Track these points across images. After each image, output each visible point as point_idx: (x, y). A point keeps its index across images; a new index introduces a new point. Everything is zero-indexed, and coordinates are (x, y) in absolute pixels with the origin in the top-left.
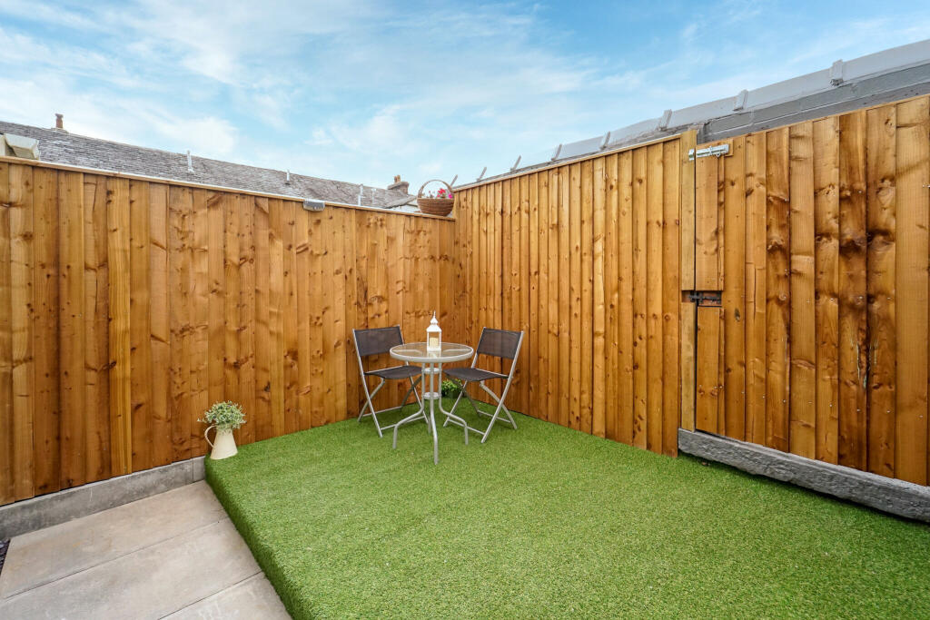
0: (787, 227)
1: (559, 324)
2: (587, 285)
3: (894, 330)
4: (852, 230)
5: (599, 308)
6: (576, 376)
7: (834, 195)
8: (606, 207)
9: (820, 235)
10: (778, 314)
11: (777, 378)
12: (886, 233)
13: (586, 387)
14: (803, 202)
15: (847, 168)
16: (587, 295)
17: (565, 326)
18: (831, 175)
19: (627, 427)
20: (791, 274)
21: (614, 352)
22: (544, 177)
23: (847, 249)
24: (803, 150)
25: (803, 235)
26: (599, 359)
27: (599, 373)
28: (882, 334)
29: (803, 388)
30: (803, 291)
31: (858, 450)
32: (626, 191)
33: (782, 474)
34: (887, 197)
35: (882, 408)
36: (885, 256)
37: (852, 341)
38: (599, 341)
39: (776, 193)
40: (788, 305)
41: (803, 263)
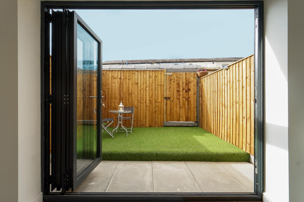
0: (179, 87)
1: (138, 105)
2: (145, 96)
3: (191, 102)
4: (187, 89)
5: (148, 101)
6: (142, 116)
7: (184, 84)
8: (149, 81)
9: (183, 89)
10: (178, 100)
11: (178, 110)
12: (190, 89)
13: (144, 118)
14: (181, 84)
15: (186, 80)
16: (144, 99)
17: (139, 105)
18: (184, 81)
19: (154, 124)
20: (180, 95)
21: (151, 110)
22: (134, 72)
23: (186, 91)
24: (181, 77)
25: (181, 89)
26: (148, 112)
27: (147, 114)
28: (190, 103)
29: (181, 112)
30: (181, 97)
31: (187, 119)
32: (154, 78)
33: (179, 125)
34: (190, 85)
35: (190, 113)
36: (190, 93)
37: (186, 104)
38: (148, 108)
39: (178, 82)
40: (179, 99)
41: (181, 93)
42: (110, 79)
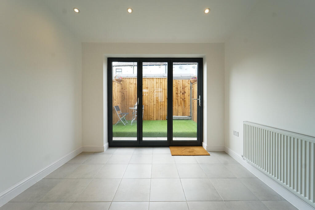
0: (178, 91)
1: (148, 104)
2: (153, 97)
3: (186, 102)
4: (183, 92)
5: (155, 101)
6: (151, 112)
7: (181, 88)
8: (156, 86)
9: (180, 92)
10: (177, 100)
11: (177, 108)
12: (185, 92)
13: (153, 113)
14: (179, 88)
15: (183, 85)
16: (153, 99)
17: (149, 104)
18: (181, 86)
19: (159, 118)
20: (178, 96)
21: (157, 107)
22: (145, 79)
23: (183, 94)
24: (179, 83)
26: (155, 109)
27: (155, 111)
28: (185, 102)
29: (179, 109)
30: (179, 98)
31: (183, 114)
32: (159, 84)
33: (177, 118)
34: (185, 89)
35: (185, 109)
36: (185, 94)
37: (183, 103)
38: (155, 106)
39: (177, 87)
40: (178, 100)
41: (179, 95)
42: (128, 84)
